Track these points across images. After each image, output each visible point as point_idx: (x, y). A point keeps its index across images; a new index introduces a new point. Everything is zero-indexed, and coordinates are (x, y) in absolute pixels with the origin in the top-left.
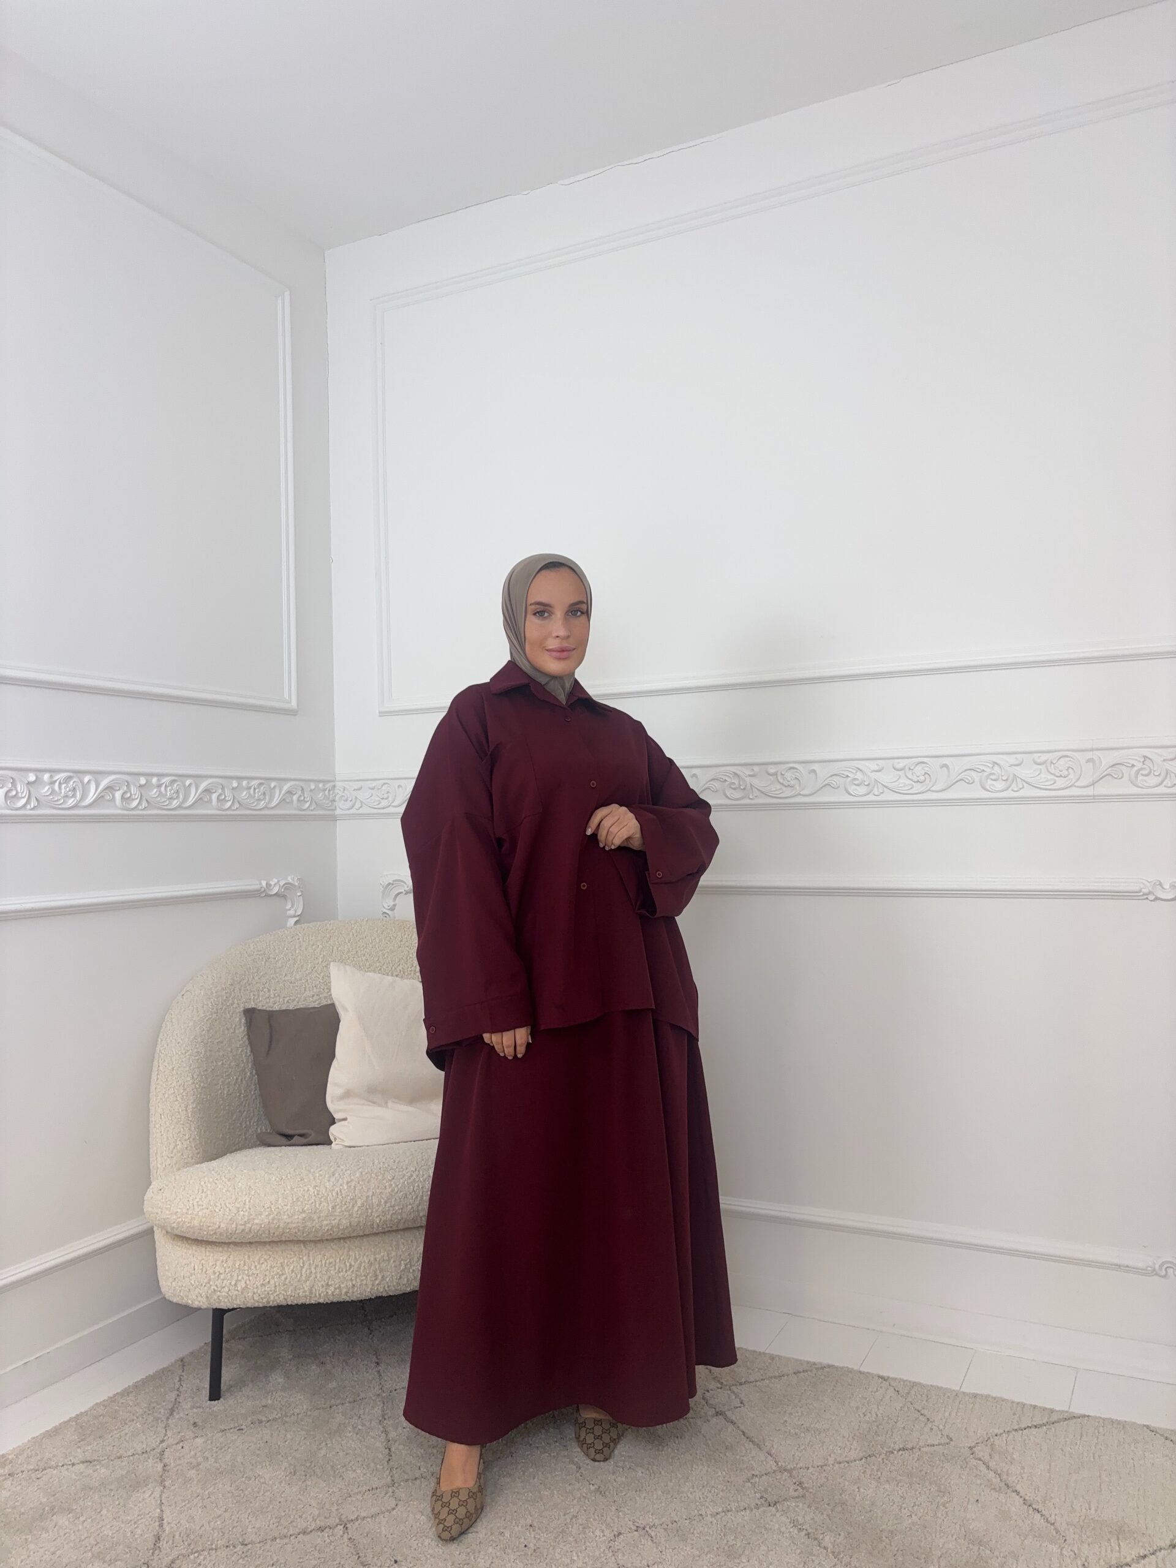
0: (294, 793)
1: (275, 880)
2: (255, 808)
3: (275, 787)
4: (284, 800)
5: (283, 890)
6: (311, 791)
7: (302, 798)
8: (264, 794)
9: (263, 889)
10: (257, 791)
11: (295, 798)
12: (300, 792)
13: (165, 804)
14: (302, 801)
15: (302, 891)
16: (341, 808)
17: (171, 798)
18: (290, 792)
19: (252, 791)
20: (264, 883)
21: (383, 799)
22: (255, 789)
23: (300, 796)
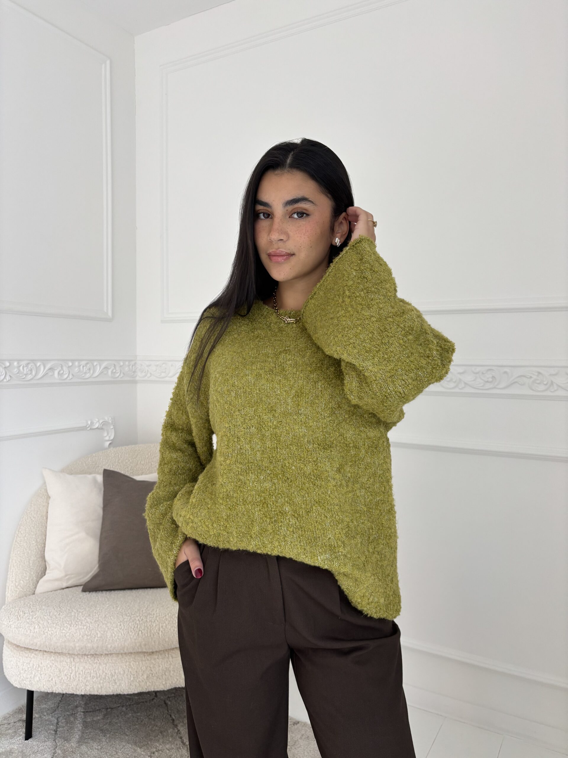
0: (110, 368)
1: (97, 420)
2: (83, 378)
3: (96, 365)
4: (102, 372)
5: (101, 426)
6: (121, 366)
7: (115, 371)
8: (90, 369)
9: (88, 426)
10: (85, 368)
11: (110, 371)
12: (113, 368)
13: (23, 377)
14: (115, 372)
15: (113, 426)
16: (139, 376)
17: (26, 375)
18: (106, 368)
19: (81, 367)
20: (89, 422)
21: (163, 372)
22: (83, 367)
23: (113, 370)
